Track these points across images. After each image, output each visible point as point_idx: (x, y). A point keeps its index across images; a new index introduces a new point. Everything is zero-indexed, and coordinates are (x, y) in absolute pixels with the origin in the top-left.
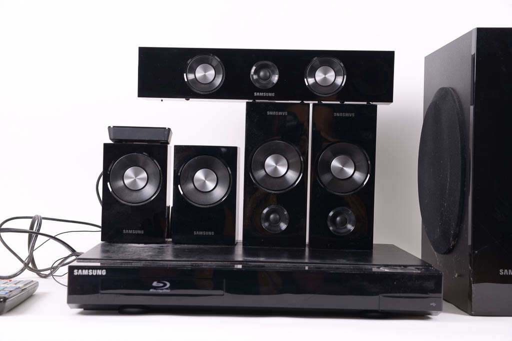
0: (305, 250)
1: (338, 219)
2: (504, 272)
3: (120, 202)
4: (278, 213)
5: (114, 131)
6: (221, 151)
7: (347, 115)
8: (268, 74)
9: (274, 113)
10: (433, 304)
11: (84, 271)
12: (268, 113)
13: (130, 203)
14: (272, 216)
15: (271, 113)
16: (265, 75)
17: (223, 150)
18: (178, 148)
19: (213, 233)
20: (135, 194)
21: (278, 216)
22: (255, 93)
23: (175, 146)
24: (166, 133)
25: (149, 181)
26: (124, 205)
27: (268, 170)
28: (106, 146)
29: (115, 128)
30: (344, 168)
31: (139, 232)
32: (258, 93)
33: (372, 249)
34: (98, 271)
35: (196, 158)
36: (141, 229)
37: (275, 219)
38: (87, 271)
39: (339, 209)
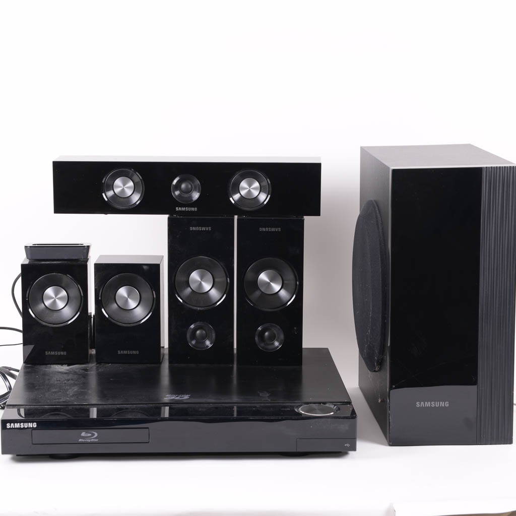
0: (232, 368)
1: (267, 334)
2: (420, 404)
3: (40, 324)
4: (205, 330)
5: (31, 250)
6: (143, 268)
7: (273, 229)
8: (190, 186)
9: (197, 228)
10: (348, 445)
11: (16, 424)
12: (191, 228)
13: (51, 324)
14: (198, 332)
15: (194, 229)
16: (187, 186)
17: (145, 267)
18: (98, 267)
19: (138, 352)
20: (55, 314)
21: (204, 332)
22: (177, 208)
23: (95, 264)
24: (85, 251)
25: (69, 301)
26: (46, 326)
27: (194, 286)
28: (23, 266)
29: (32, 248)
30: (271, 283)
31: (62, 353)
32: (180, 208)
33: (302, 364)
34: (29, 424)
35: (117, 276)
36: (63, 350)
37: (201, 334)
38: (19, 424)
39: (267, 325)
